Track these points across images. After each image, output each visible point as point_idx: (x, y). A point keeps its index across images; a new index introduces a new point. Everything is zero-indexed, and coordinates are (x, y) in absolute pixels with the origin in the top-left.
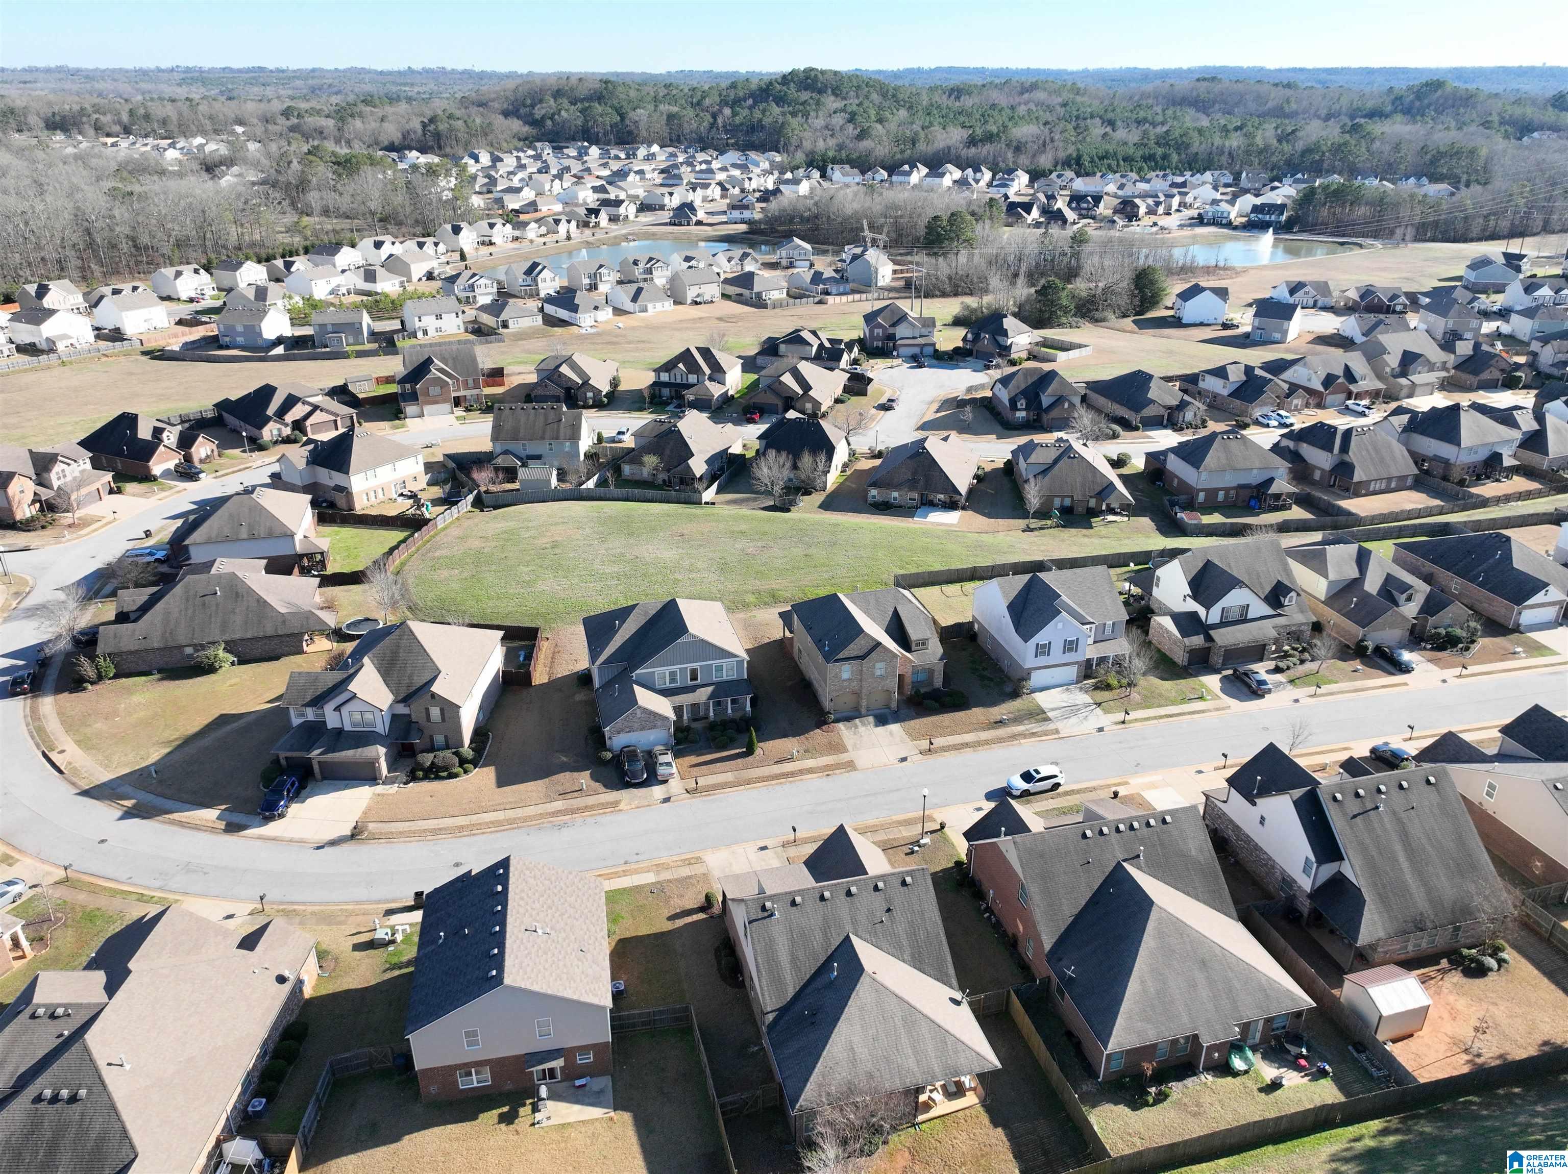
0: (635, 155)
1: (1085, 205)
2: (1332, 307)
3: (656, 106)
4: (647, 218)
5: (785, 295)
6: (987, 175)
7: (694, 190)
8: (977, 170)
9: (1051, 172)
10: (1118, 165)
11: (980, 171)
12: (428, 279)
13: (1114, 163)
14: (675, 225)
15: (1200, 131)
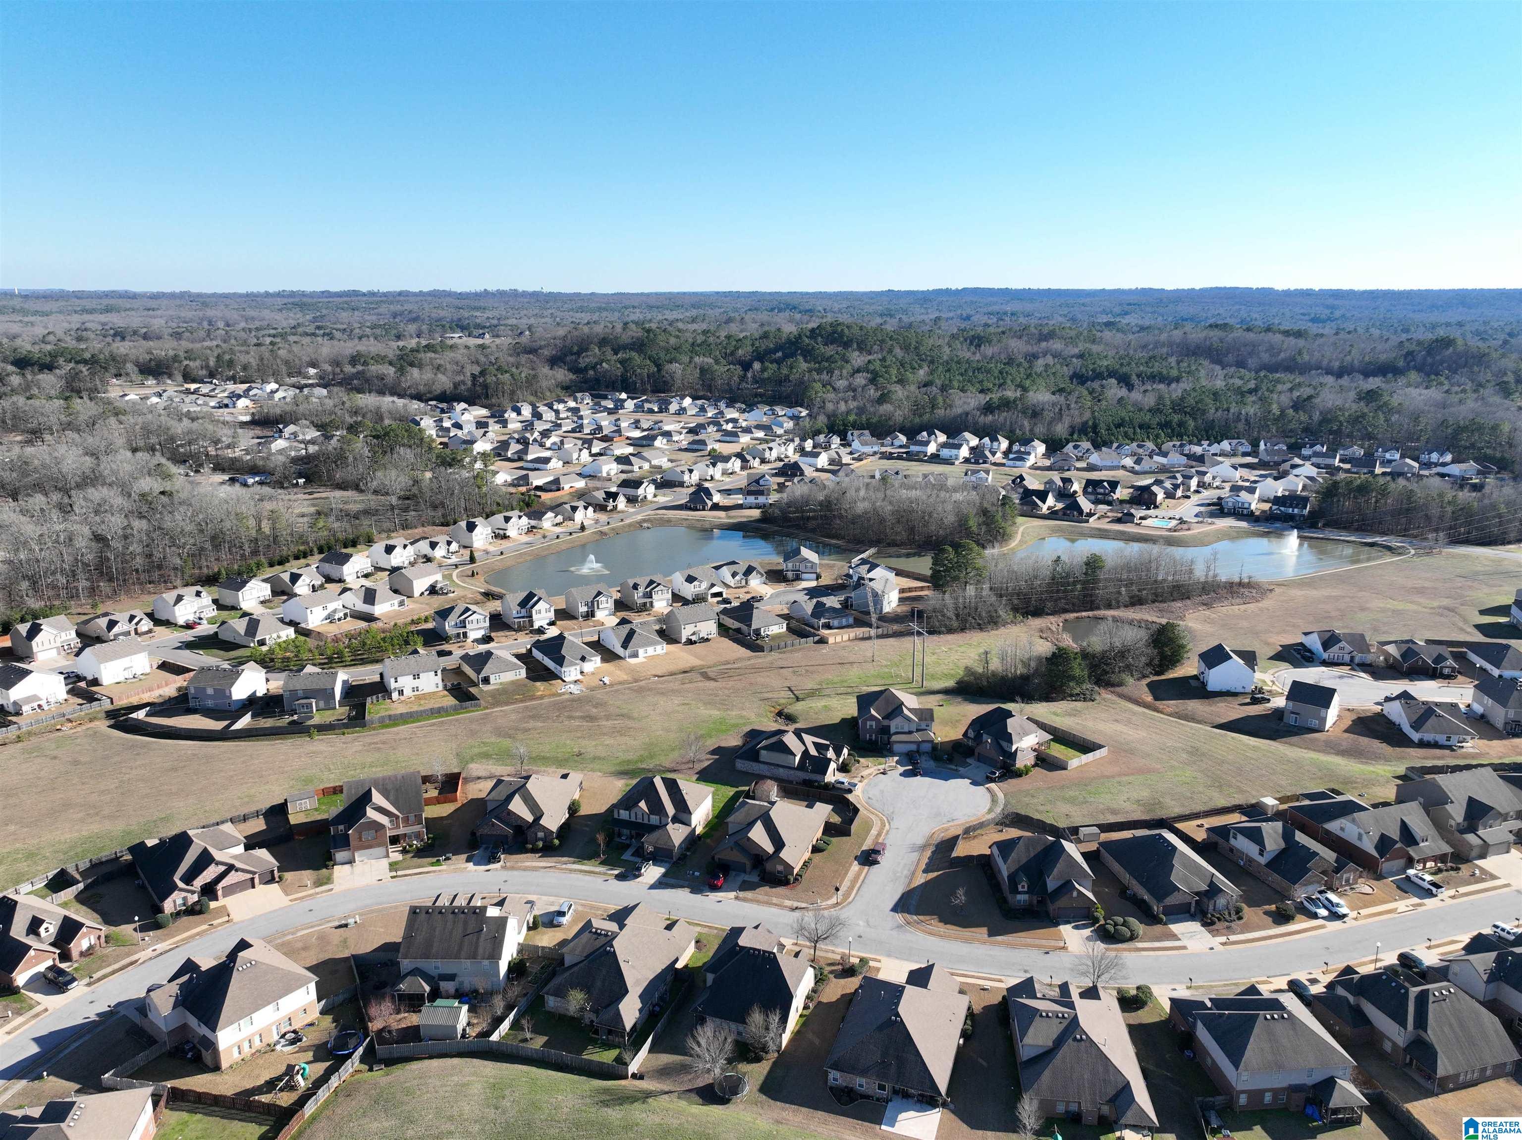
0: (667, 410)
1: (1102, 491)
2: (1370, 665)
3: (691, 358)
4: (665, 498)
5: (785, 629)
6: (1004, 444)
7: (714, 465)
8: (994, 439)
9: (1068, 442)
10: (1134, 433)
11: (997, 440)
12: (430, 593)
13: (1130, 431)
14: (690, 509)
15: (1216, 395)
